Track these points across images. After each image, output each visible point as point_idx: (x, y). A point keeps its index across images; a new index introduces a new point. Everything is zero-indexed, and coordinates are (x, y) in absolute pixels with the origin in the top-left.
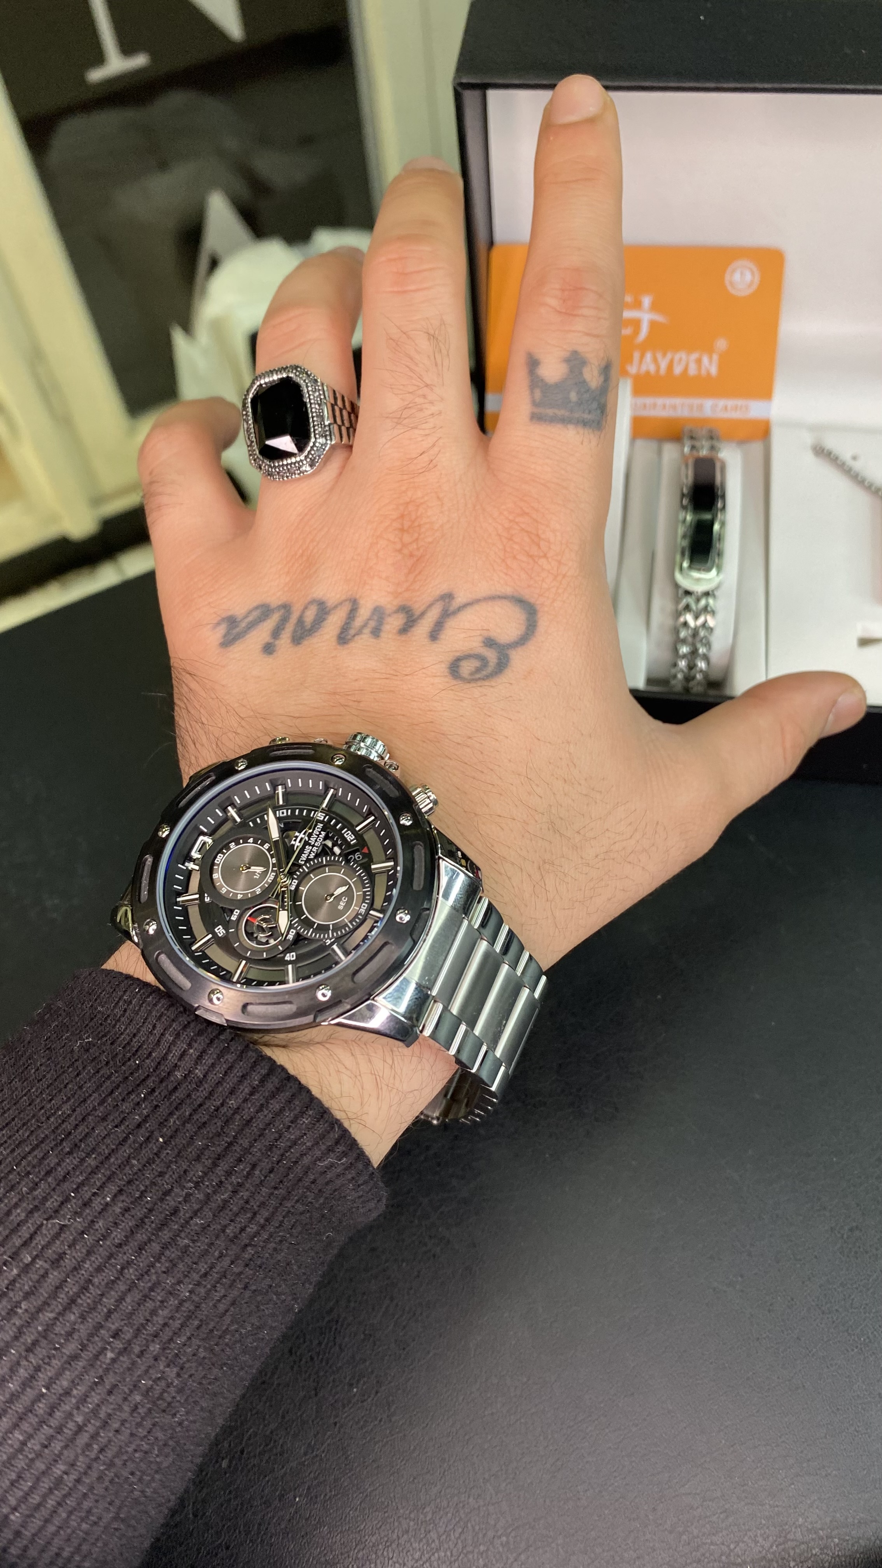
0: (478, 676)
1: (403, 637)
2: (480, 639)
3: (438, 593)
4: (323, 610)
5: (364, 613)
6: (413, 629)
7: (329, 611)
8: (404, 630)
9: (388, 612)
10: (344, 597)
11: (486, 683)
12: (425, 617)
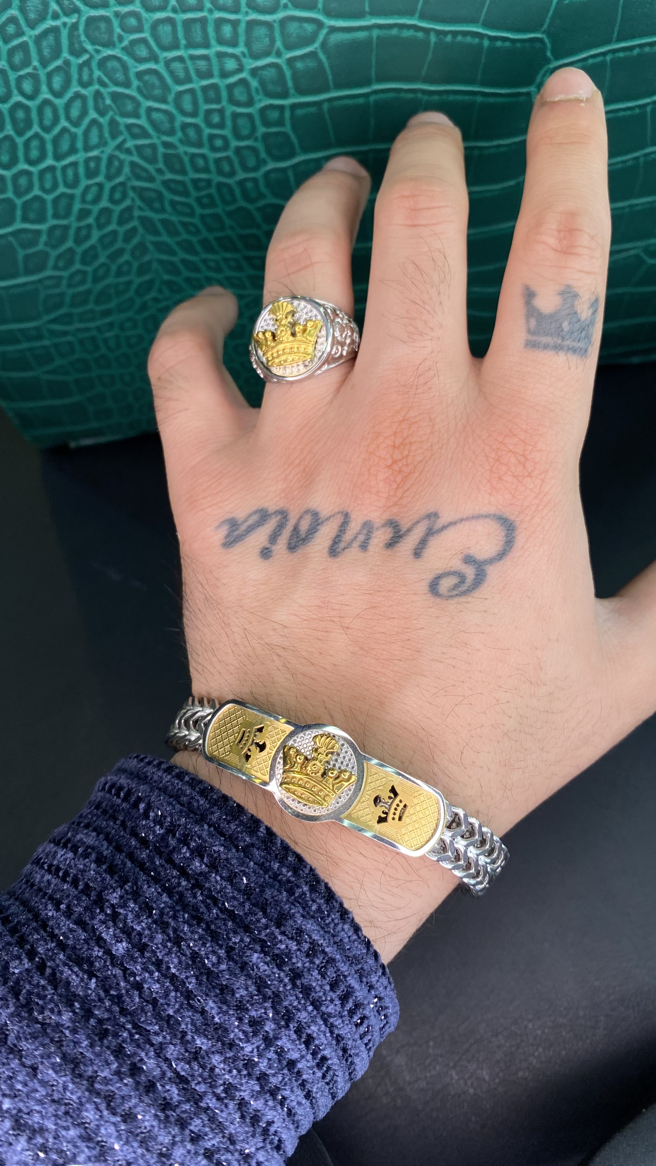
0: (455, 592)
1: (389, 552)
2: (460, 556)
3: (423, 512)
4: (317, 521)
5: (354, 526)
6: (400, 545)
7: (322, 523)
8: (391, 544)
9: (376, 526)
10: (337, 510)
11: (463, 599)
12: (411, 534)
